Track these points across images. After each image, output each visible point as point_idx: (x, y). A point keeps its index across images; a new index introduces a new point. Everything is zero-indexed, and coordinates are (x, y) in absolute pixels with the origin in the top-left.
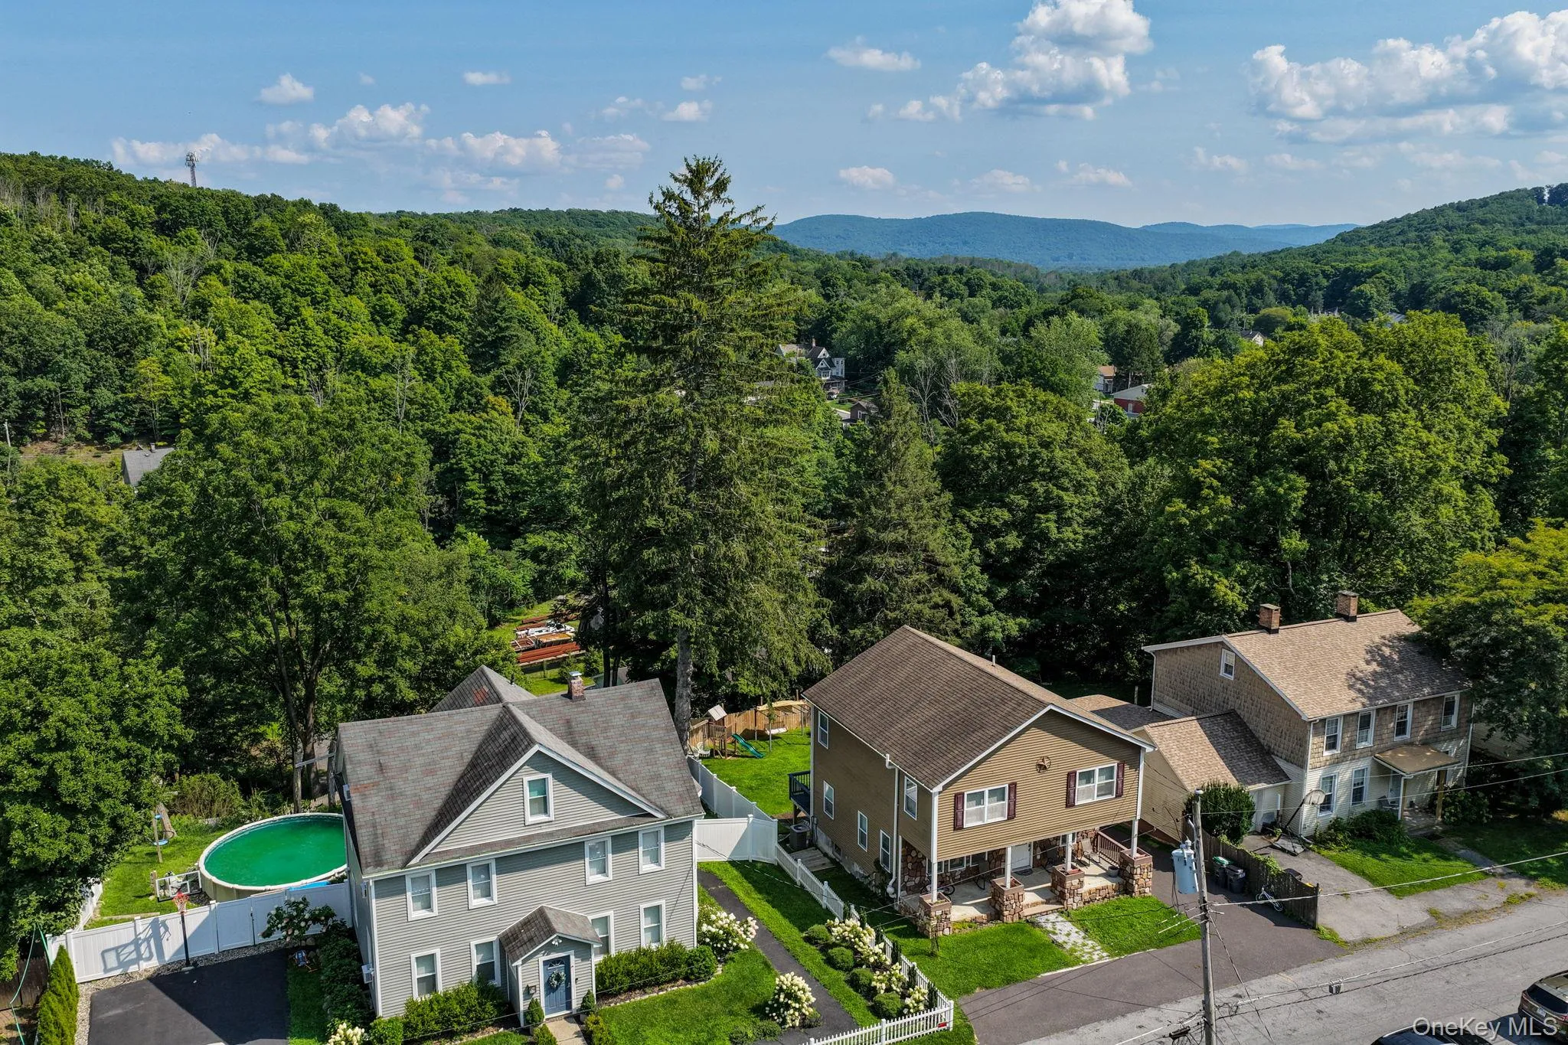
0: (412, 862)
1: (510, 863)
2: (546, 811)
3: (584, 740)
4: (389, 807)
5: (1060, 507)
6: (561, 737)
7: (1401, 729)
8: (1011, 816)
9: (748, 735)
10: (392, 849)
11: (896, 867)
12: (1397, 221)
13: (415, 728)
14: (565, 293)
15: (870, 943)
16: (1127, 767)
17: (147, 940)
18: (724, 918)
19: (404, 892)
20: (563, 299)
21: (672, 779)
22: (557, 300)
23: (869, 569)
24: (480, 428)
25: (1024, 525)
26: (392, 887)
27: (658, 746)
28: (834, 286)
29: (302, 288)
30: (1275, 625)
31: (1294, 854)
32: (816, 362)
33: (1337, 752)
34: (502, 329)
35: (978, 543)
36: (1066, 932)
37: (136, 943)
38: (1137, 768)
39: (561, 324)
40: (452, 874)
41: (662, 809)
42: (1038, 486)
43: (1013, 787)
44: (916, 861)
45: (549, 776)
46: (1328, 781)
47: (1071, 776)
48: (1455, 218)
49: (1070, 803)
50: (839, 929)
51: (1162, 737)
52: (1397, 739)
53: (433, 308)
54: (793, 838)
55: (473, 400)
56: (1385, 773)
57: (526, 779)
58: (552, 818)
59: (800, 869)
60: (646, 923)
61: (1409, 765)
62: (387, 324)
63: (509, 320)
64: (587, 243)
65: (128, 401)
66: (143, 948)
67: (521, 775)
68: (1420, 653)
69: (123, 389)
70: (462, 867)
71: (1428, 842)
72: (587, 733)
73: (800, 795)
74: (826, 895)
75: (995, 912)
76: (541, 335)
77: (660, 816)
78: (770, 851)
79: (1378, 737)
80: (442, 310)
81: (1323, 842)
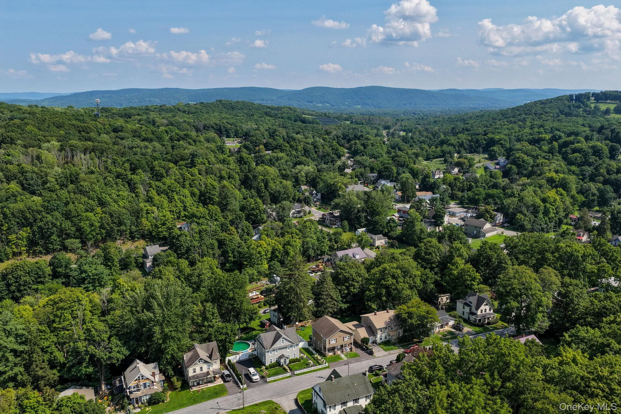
0: (270, 349)
1: (279, 349)
2: (284, 343)
4: (267, 343)
5: (353, 285)
7: (392, 329)
8: (336, 342)
9: (302, 326)
10: (268, 348)
11: (323, 348)
12: (522, 107)
13: (267, 334)
14: (240, 180)
15: (319, 357)
16: (351, 336)
18: (302, 355)
21: (296, 339)
23: (321, 298)
24: (231, 239)
25: (347, 288)
26: (268, 352)
27: (295, 335)
28: (318, 148)
31: (375, 346)
32: (312, 195)
33: (382, 332)
34: (228, 201)
35: (340, 292)
36: (343, 356)
37: (234, 358)
39: (239, 190)
40: (274, 350)
42: (350, 282)
43: (336, 339)
44: (325, 348)
45: (284, 339)
46: (381, 336)
47: (344, 337)
48: (539, 110)
49: (344, 340)
50: (315, 356)
54: (310, 345)
56: (389, 335)
59: (311, 349)
60: (294, 355)
61: (391, 333)
62: (195, 197)
65: (140, 230)
67: (281, 339)
69: (138, 227)
71: (394, 344)
72: (287, 334)
73: (310, 338)
74: (314, 352)
75: (335, 354)
77: (295, 343)
78: (307, 346)
79: (388, 330)
80: (210, 193)
81: (380, 344)
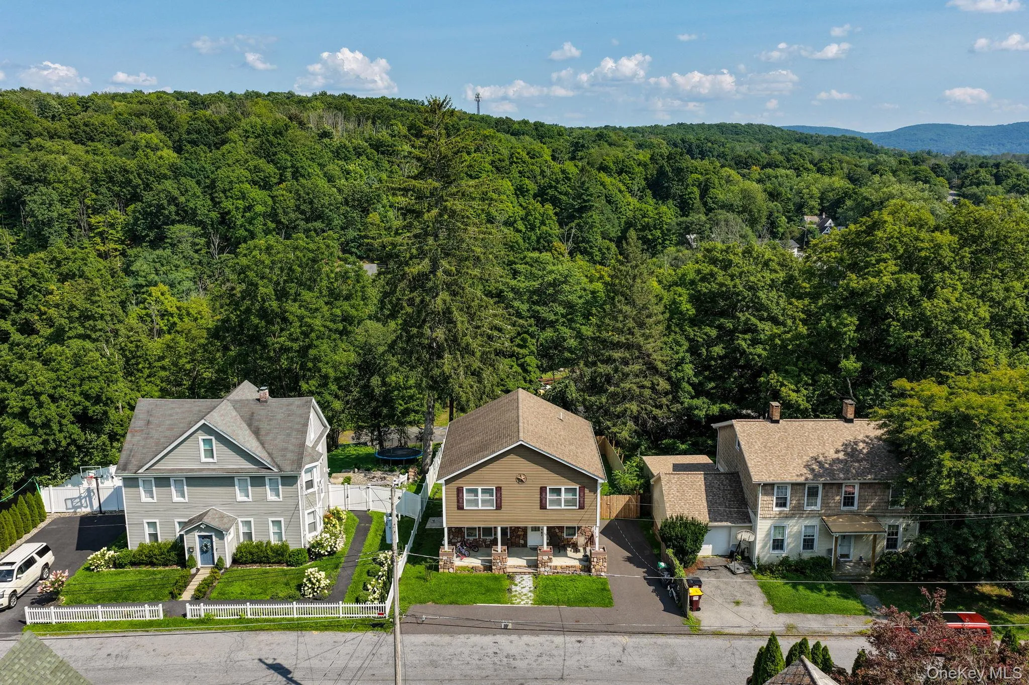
0: (140, 471)
1: (194, 481)
2: (213, 457)
3: (256, 424)
4: (142, 443)
6: (245, 421)
7: (849, 501)
8: (499, 507)
10: (134, 463)
13: (173, 406)
14: (646, 179)
16: (587, 491)
17: (85, 497)
19: (138, 487)
20: (644, 183)
21: (293, 452)
22: (639, 183)
26: (132, 482)
27: (294, 433)
29: (474, 174)
30: (776, 416)
31: (733, 573)
32: (823, 229)
33: (787, 509)
34: (585, 201)
36: (524, 586)
37: (80, 497)
38: (595, 492)
40: (163, 481)
41: (278, 467)
43: (499, 489)
45: (213, 438)
46: (779, 529)
47: (543, 490)
49: (543, 507)
51: (669, 481)
52: (843, 508)
53: (551, 187)
55: (546, 244)
56: (826, 531)
57: (200, 438)
58: (215, 461)
60: (272, 529)
61: (843, 527)
62: (524, 196)
63: (591, 195)
64: (715, 146)
66: (83, 501)
67: (197, 434)
68: (889, 451)
70: (168, 479)
72: (260, 420)
76: (619, 206)
77: (275, 470)
79: (825, 504)
80: (556, 188)
81: (763, 569)
